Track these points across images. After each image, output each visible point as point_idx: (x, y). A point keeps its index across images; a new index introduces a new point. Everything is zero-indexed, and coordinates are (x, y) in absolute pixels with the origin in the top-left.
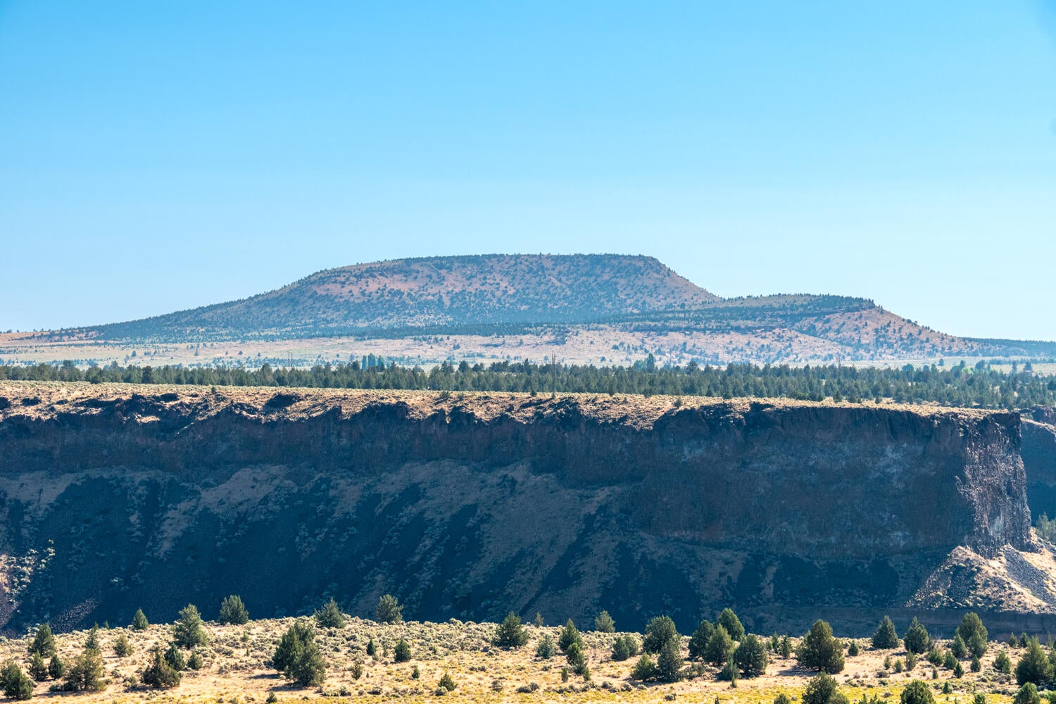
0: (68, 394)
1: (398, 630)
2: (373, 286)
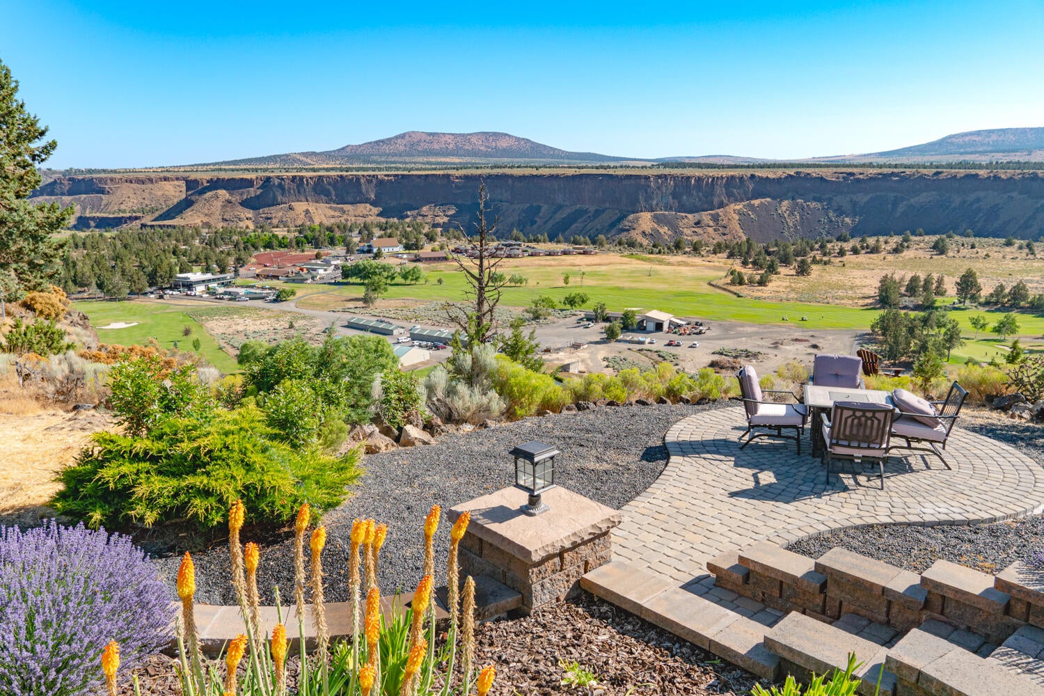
0: (873, 171)
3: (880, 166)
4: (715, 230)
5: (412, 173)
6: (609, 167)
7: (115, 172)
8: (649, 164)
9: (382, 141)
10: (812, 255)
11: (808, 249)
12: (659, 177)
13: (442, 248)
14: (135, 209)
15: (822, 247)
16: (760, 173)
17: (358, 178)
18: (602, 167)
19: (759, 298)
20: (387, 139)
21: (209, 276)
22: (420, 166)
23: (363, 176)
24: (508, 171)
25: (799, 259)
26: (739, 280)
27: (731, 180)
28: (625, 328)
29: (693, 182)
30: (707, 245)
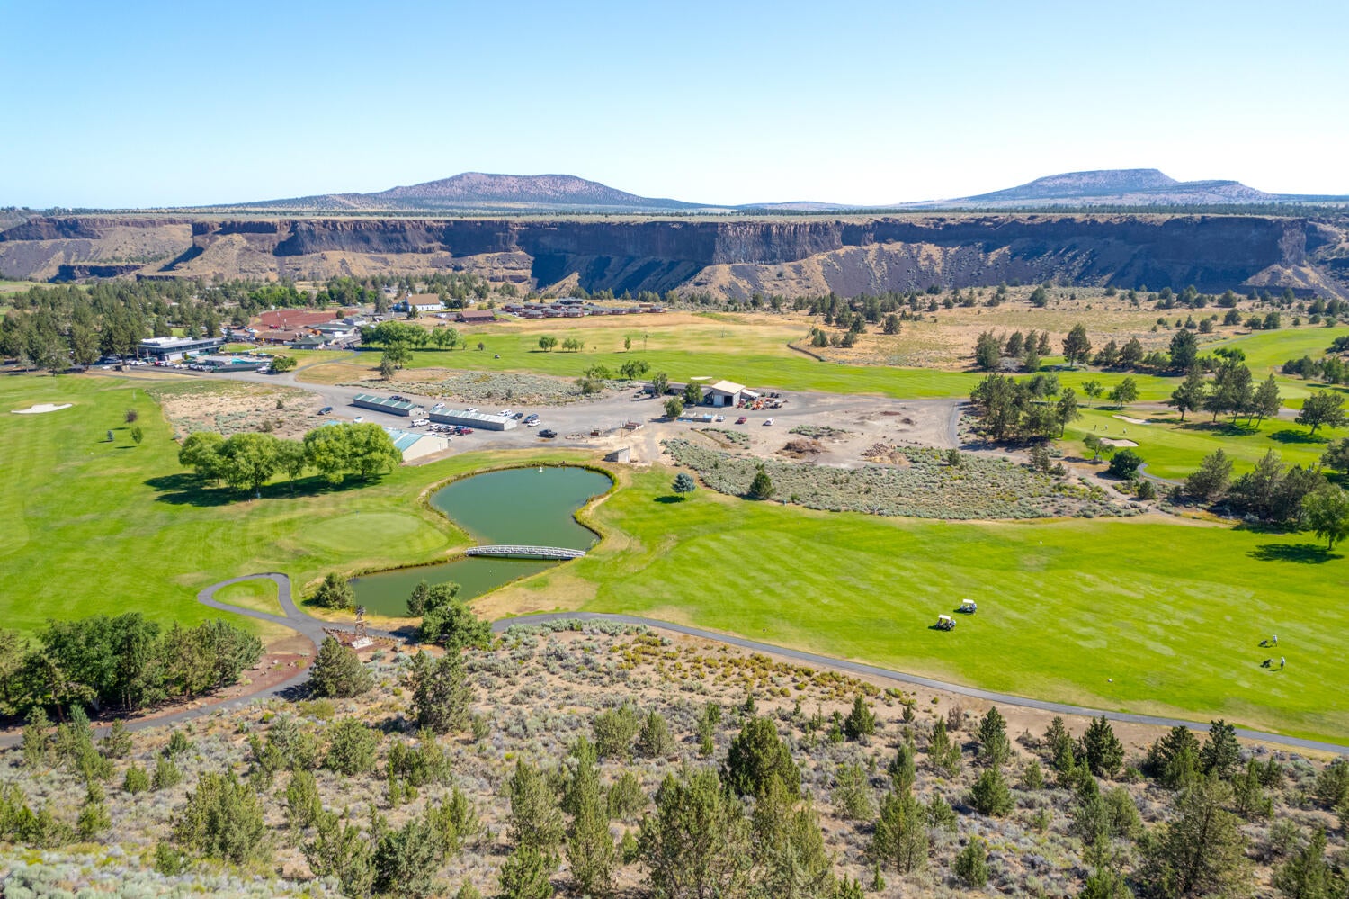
1: (1069, 290)
3: (971, 211)
4: (798, 283)
5: (465, 219)
6: (685, 214)
8: (729, 211)
9: (437, 182)
10: (901, 309)
11: (897, 304)
12: (738, 224)
13: (491, 306)
14: (134, 257)
15: (912, 300)
16: (845, 220)
18: (677, 214)
19: (844, 361)
20: (442, 181)
24: (574, 218)
25: (887, 314)
26: (821, 341)
27: (815, 228)
28: (689, 402)
29: (774, 230)
30: (787, 300)
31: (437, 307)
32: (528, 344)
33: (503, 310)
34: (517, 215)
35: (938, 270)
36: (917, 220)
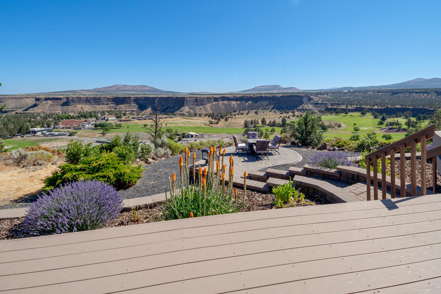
0: (240, 95)
1: (263, 111)
2: (259, 88)
3: (241, 94)
4: (204, 111)
5: (118, 96)
6: (176, 95)
7: (7, 95)
8: (187, 94)
9: (109, 87)
10: (228, 116)
11: (227, 114)
12: (190, 97)
13: (128, 117)
14: (13, 107)
15: (230, 114)
16: (215, 96)
17: (100, 98)
18: (174, 95)
19: (217, 127)
20: (110, 87)
21: (43, 129)
22: (121, 94)
23: (102, 97)
24: (148, 96)
25: (225, 117)
26: (211, 123)
27: (207, 98)
28: (183, 137)
29: (198, 99)
30: (203, 114)
31: (113, 118)
32: (140, 126)
33: (132, 118)
34: (133, 95)
35: (235, 107)
36: (230, 96)
